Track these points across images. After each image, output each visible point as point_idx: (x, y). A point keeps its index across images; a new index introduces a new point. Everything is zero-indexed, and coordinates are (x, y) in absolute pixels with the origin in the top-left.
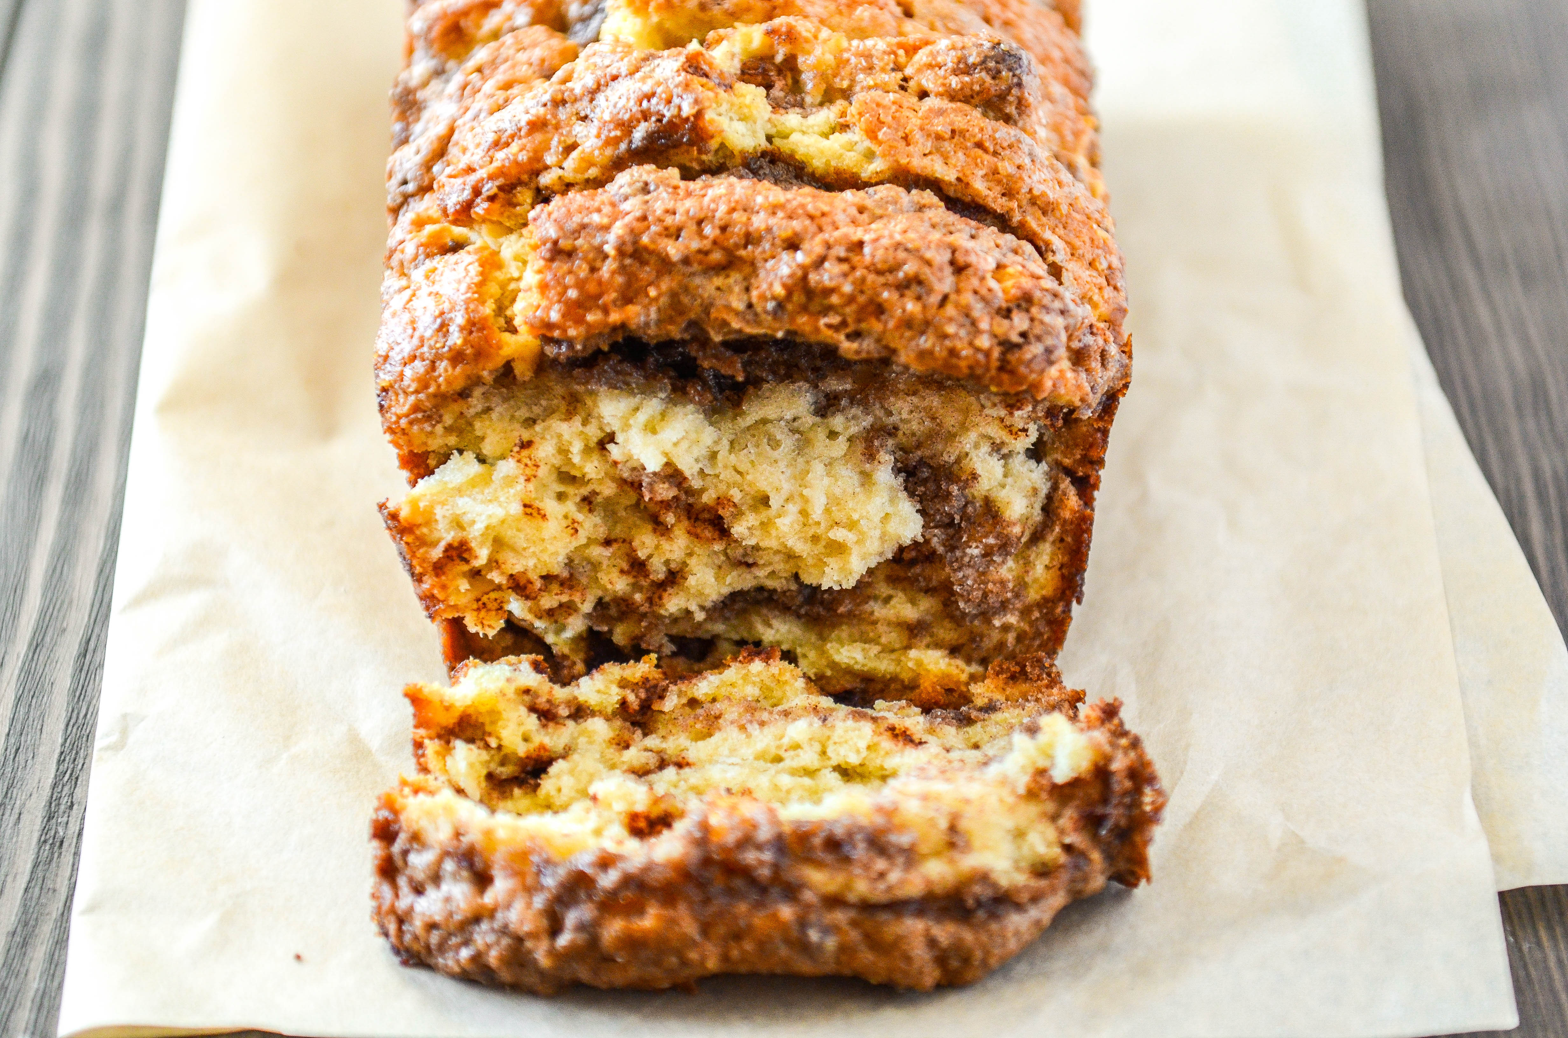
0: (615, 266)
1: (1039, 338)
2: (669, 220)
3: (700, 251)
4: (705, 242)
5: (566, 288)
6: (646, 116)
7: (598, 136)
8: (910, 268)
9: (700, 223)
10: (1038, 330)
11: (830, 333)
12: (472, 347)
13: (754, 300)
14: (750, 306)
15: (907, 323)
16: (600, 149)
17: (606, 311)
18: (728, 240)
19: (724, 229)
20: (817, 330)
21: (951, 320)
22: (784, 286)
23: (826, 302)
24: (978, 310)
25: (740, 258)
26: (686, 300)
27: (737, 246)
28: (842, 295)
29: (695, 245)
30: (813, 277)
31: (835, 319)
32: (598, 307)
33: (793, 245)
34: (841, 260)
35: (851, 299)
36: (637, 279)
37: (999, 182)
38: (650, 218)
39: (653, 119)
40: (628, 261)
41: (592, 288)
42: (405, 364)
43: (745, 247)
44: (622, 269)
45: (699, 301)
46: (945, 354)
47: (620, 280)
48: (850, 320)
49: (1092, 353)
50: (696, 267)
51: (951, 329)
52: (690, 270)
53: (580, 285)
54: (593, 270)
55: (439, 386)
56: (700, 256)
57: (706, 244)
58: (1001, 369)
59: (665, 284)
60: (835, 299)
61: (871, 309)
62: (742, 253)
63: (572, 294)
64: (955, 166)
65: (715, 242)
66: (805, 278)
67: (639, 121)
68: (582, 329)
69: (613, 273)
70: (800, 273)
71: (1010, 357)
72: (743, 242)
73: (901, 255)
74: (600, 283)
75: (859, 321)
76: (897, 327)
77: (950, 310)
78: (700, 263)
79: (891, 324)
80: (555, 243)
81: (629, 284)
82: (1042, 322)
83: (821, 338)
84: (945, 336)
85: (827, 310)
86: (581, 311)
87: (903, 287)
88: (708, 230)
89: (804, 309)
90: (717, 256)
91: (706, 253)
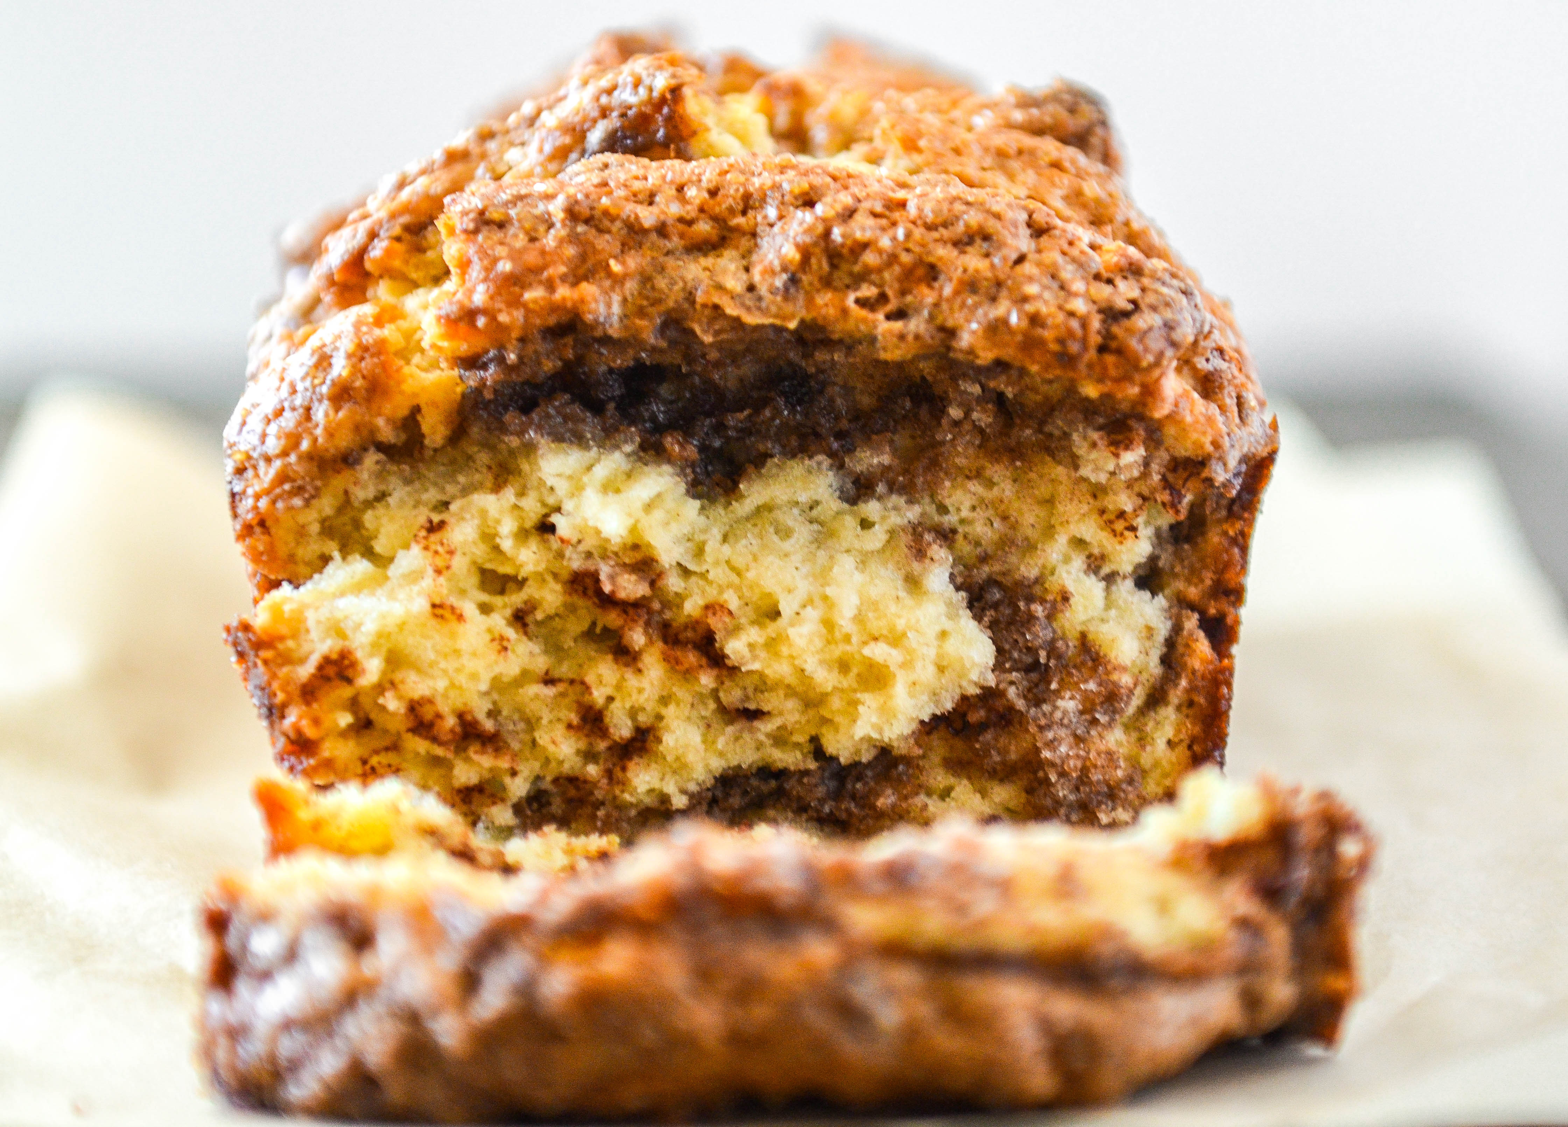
0: (563, 233)
1: (1154, 308)
2: (637, 185)
3: (681, 220)
4: (689, 207)
5: (495, 260)
6: (604, 113)
7: (541, 150)
8: (973, 218)
9: (680, 189)
10: (1151, 298)
11: (864, 313)
12: (364, 377)
13: (757, 277)
14: (751, 288)
15: (971, 285)
16: (542, 164)
17: (550, 286)
18: (719, 205)
19: (713, 193)
20: (845, 312)
21: (1030, 279)
22: (797, 246)
23: (857, 268)
24: (1068, 272)
25: (737, 229)
26: (661, 283)
27: (731, 211)
28: (880, 252)
29: (675, 209)
30: (837, 234)
31: (868, 291)
32: (540, 282)
33: (809, 202)
34: (875, 215)
35: (892, 259)
36: (595, 251)
37: (1084, 206)
38: (612, 184)
39: (615, 114)
40: (581, 229)
41: (532, 258)
42: (269, 422)
43: (744, 213)
44: (573, 238)
45: (681, 284)
46: (1025, 324)
47: (571, 251)
48: (890, 293)
49: (1226, 383)
50: (675, 242)
51: (1032, 289)
52: (669, 245)
53: (515, 255)
54: (533, 240)
55: (315, 440)
56: (681, 227)
57: (690, 211)
58: (1102, 349)
59: (633, 261)
60: (870, 258)
61: (920, 272)
62: (739, 220)
63: (505, 266)
64: (1024, 184)
65: (702, 210)
66: (827, 233)
67: (595, 121)
68: (519, 315)
69: (561, 242)
70: (820, 229)
71: (1116, 329)
72: (740, 207)
73: (959, 207)
74: (543, 253)
75: (903, 293)
76: (957, 293)
77: (1028, 268)
78: (682, 236)
79: (948, 291)
80: (482, 213)
81: (583, 257)
82: (1156, 292)
83: (850, 325)
84: (1025, 299)
85: (859, 279)
86: (517, 289)
87: (962, 243)
88: (691, 192)
89: (827, 283)
90: (704, 227)
91: (690, 223)
